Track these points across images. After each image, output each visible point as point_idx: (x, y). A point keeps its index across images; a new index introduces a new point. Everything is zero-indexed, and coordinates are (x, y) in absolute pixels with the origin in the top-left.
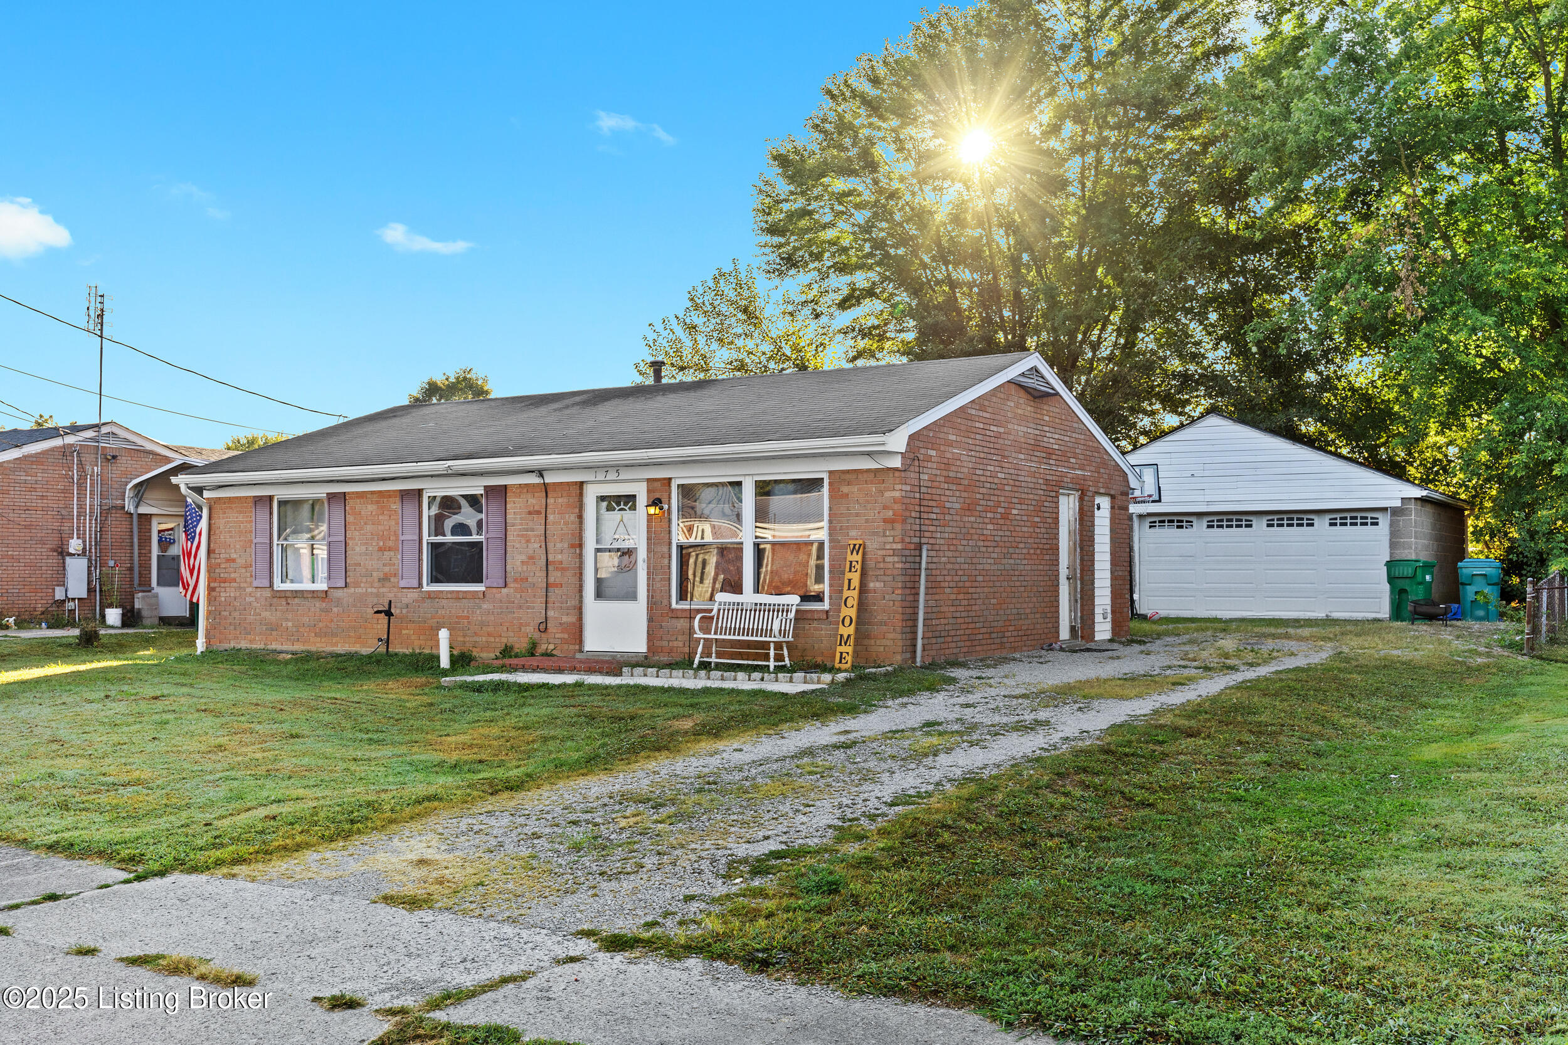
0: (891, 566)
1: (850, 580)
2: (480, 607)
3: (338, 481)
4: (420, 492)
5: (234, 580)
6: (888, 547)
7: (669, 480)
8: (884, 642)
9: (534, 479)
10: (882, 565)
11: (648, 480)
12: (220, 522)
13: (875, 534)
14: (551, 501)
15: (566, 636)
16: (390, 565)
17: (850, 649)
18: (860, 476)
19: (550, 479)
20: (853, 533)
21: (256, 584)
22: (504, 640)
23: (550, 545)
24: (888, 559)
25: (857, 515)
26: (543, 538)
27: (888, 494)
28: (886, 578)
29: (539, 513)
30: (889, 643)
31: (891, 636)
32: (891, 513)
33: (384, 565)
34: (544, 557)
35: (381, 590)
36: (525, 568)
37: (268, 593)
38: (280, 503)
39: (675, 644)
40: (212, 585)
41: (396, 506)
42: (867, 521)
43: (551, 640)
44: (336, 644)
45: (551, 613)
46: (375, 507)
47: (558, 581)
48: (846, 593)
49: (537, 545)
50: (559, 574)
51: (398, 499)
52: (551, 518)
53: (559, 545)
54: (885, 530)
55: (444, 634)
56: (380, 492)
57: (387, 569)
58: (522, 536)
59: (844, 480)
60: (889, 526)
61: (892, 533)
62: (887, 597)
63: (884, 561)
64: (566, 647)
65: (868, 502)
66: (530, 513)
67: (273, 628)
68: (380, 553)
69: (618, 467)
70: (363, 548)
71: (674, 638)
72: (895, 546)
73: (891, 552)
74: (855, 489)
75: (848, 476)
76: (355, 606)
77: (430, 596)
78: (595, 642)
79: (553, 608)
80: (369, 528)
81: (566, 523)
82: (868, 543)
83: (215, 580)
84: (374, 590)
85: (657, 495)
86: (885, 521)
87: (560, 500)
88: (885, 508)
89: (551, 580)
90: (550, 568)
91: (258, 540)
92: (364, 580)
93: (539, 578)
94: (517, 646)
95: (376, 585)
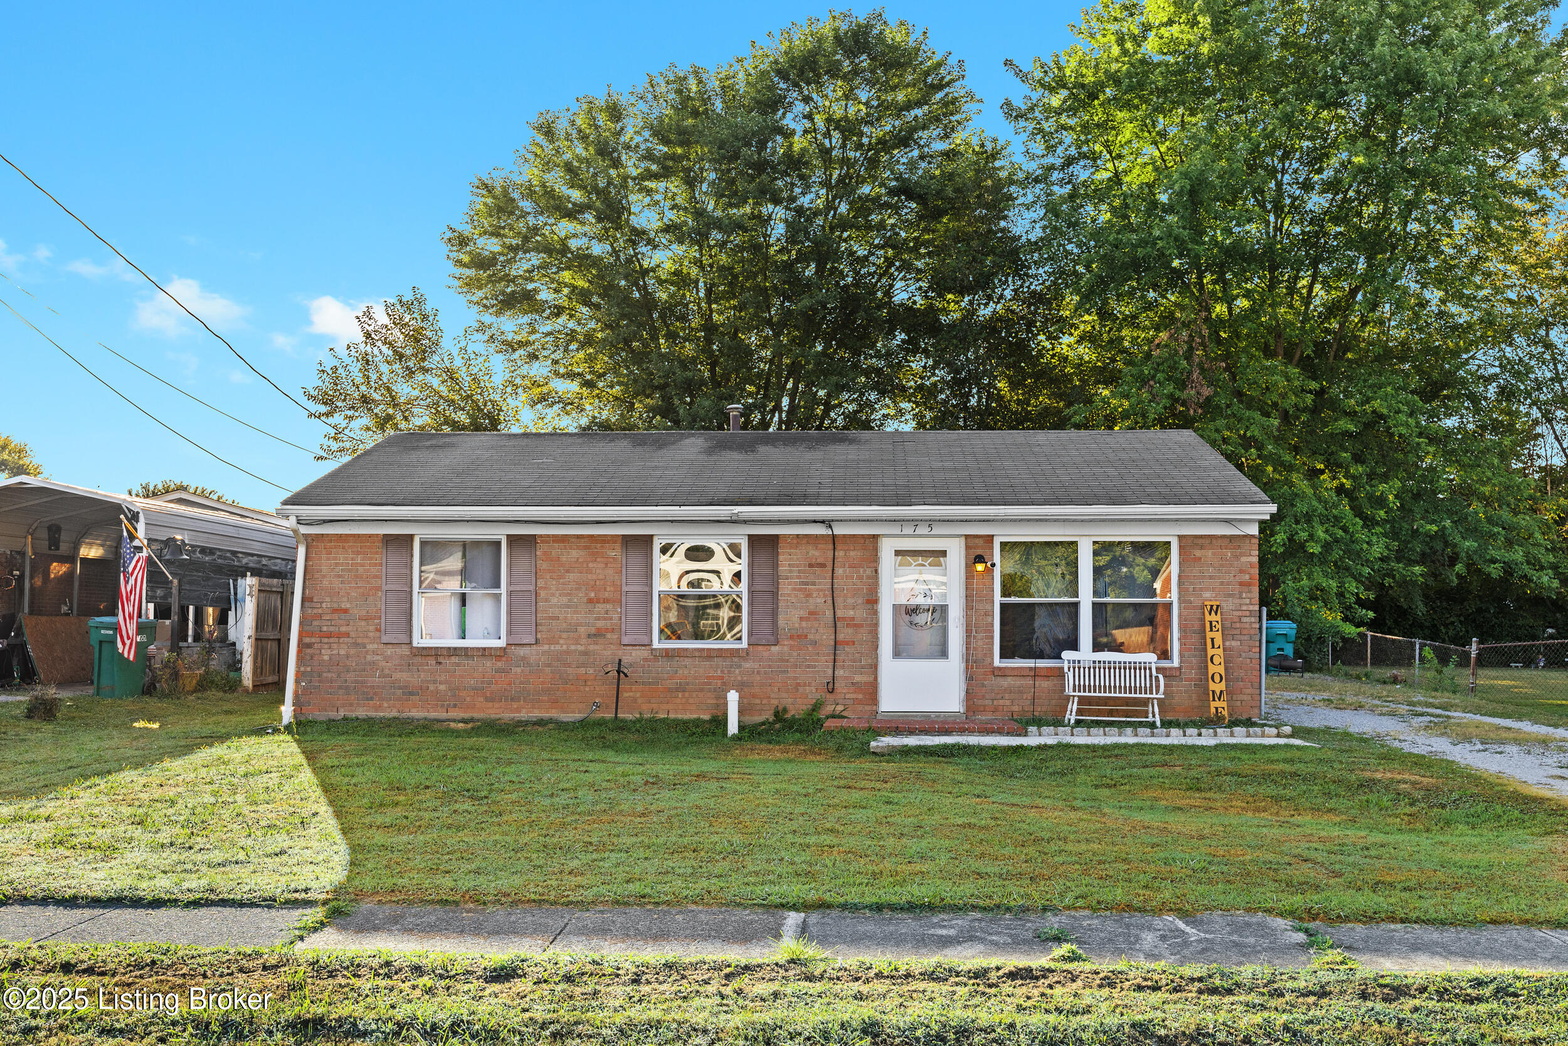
0: (1247, 626)
1: (1212, 639)
2: (740, 666)
3: (526, 522)
4: (650, 538)
5: (347, 635)
6: (1244, 608)
7: (991, 538)
8: (1241, 697)
9: (820, 530)
10: (1238, 625)
11: (967, 536)
12: (324, 564)
13: (1230, 595)
14: (840, 554)
15: (860, 696)
16: (605, 619)
17: (1224, 704)
18: (1214, 541)
19: (839, 530)
20: (1207, 595)
21: (385, 639)
22: (775, 702)
23: (839, 601)
24: (1244, 620)
25: (1211, 577)
26: (829, 593)
27: (1244, 559)
28: (1242, 637)
29: (823, 565)
30: (1245, 698)
31: (1248, 691)
32: (1247, 577)
33: (598, 619)
34: (829, 614)
35: (591, 647)
36: (804, 624)
37: (405, 651)
38: (423, 543)
39: (1001, 702)
40: (307, 640)
41: (616, 552)
42: (1222, 583)
43: (840, 701)
44: (518, 710)
45: (840, 673)
46: (582, 553)
47: (848, 638)
48: (1210, 652)
49: (820, 600)
50: (850, 631)
51: (618, 546)
52: (839, 571)
53: (850, 601)
54: (1241, 593)
55: (733, 697)
56: (592, 536)
57: (600, 624)
58: (800, 590)
59: (1197, 544)
60: (1245, 588)
61: (1249, 595)
62: (1244, 655)
63: (1240, 622)
64: (860, 707)
65: (1222, 566)
66: (811, 566)
67: (410, 692)
68: (590, 606)
69: (931, 522)
70: (565, 600)
71: (999, 696)
72: (1251, 608)
73: (1248, 613)
74: (1210, 553)
75: (1200, 541)
76: (549, 665)
77: (668, 654)
78: (890, 702)
79: (843, 667)
80: (571, 576)
81: (860, 578)
82: (1224, 604)
83: (311, 635)
84: (580, 648)
85: (979, 552)
86: (1241, 584)
87: (852, 553)
88: (1241, 571)
89: (840, 637)
90: (838, 624)
91: (389, 587)
92: (565, 635)
93: (825, 636)
94: (790, 707)
95: (584, 641)
